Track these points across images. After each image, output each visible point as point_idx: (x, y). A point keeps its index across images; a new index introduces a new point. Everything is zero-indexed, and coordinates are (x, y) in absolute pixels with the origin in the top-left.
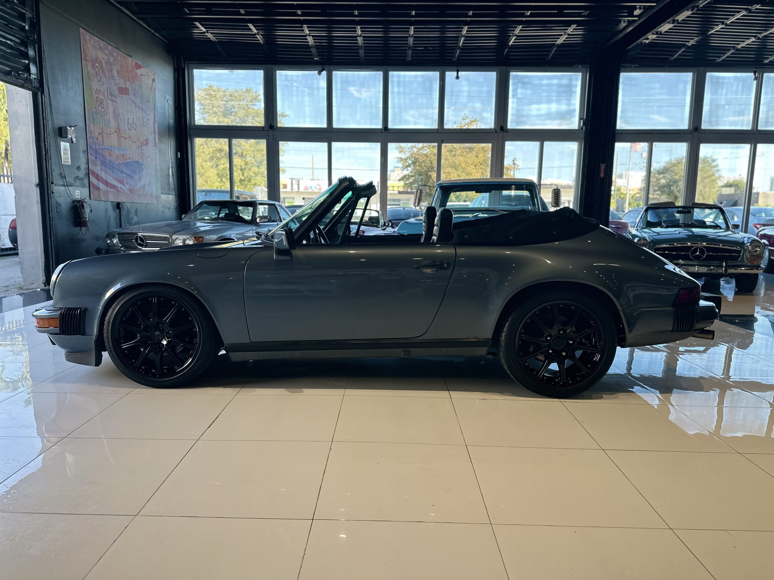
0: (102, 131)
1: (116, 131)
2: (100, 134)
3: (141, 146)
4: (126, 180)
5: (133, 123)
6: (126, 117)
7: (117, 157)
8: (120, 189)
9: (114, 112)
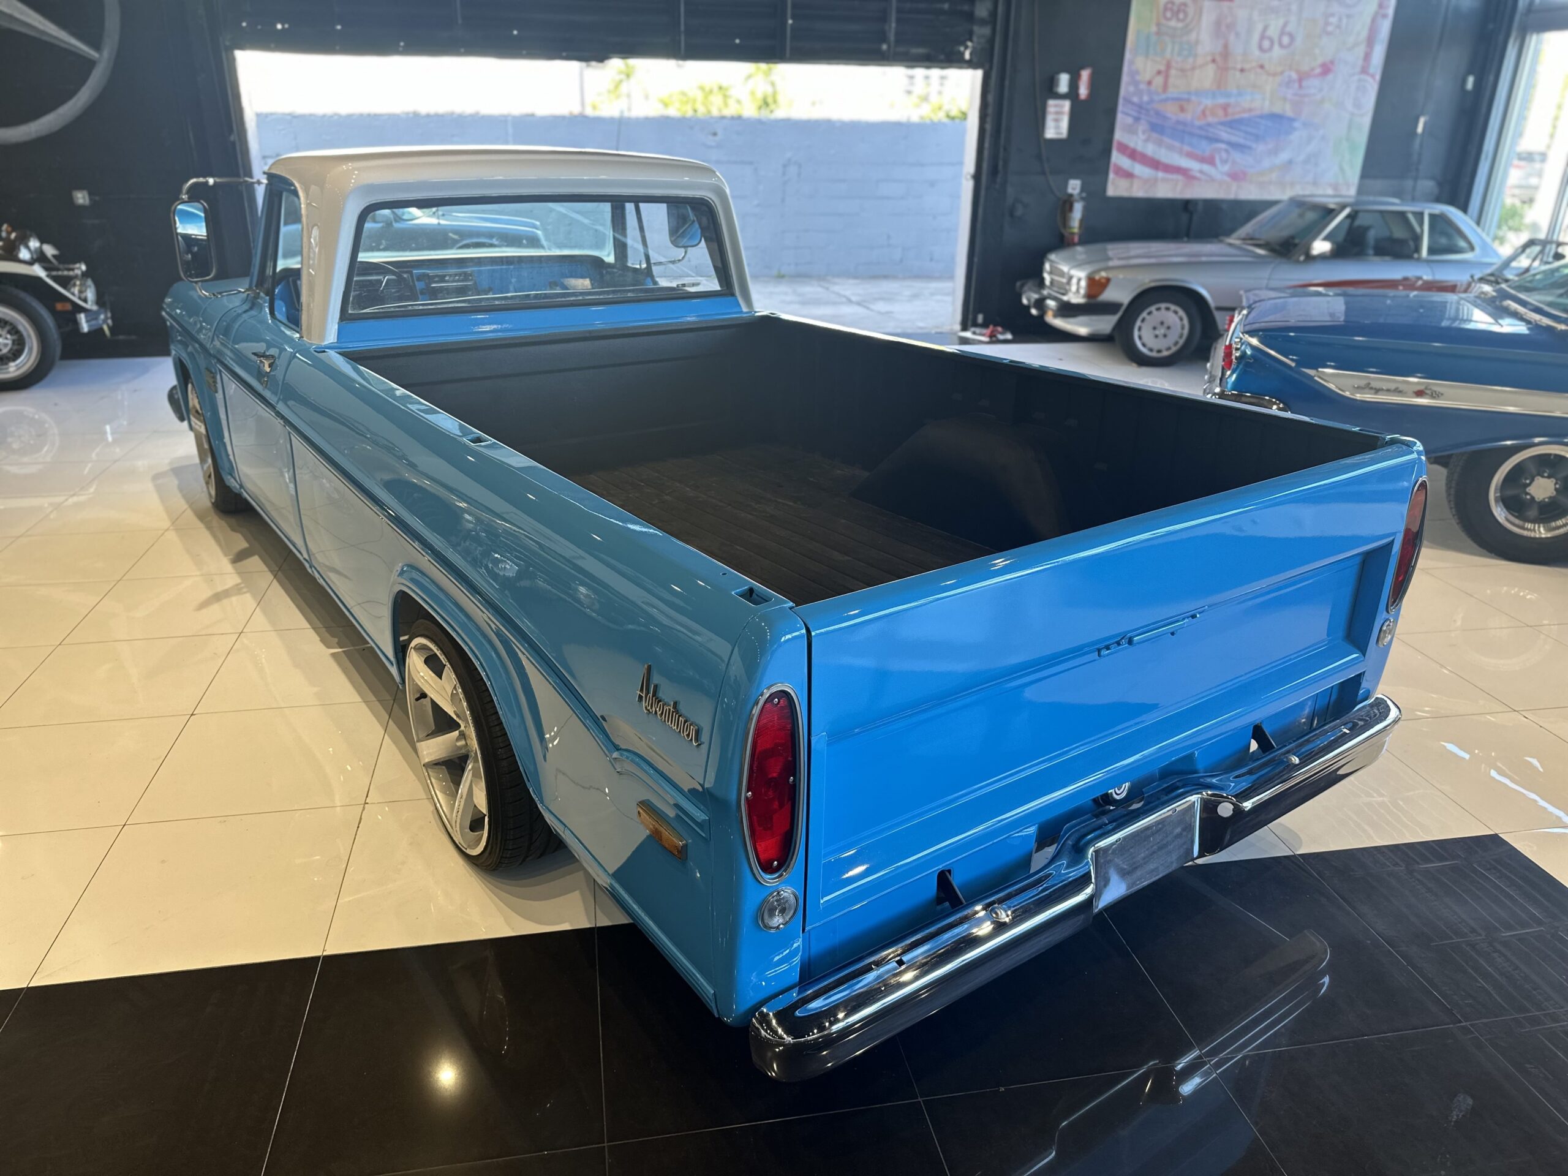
0: (1168, 66)
1: (1214, 61)
2: (1159, 72)
3: (1300, 80)
4: (1224, 155)
5: (1282, 33)
6: (1259, 27)
7: (1204, 113)
8: (1198, 175)
9: (1218, 23)
